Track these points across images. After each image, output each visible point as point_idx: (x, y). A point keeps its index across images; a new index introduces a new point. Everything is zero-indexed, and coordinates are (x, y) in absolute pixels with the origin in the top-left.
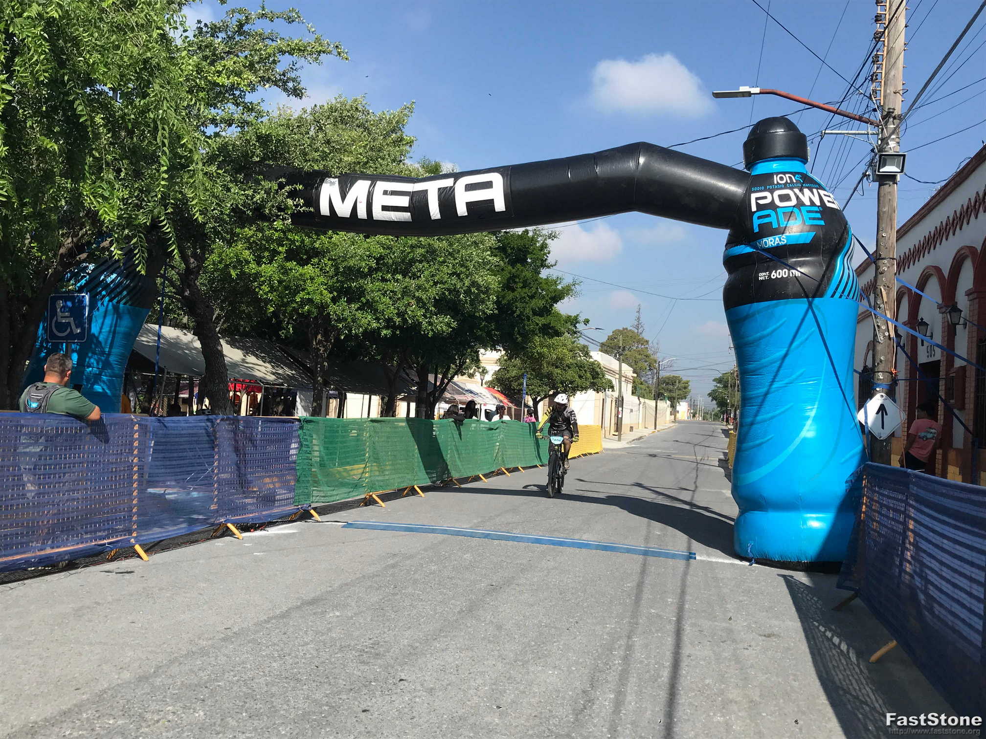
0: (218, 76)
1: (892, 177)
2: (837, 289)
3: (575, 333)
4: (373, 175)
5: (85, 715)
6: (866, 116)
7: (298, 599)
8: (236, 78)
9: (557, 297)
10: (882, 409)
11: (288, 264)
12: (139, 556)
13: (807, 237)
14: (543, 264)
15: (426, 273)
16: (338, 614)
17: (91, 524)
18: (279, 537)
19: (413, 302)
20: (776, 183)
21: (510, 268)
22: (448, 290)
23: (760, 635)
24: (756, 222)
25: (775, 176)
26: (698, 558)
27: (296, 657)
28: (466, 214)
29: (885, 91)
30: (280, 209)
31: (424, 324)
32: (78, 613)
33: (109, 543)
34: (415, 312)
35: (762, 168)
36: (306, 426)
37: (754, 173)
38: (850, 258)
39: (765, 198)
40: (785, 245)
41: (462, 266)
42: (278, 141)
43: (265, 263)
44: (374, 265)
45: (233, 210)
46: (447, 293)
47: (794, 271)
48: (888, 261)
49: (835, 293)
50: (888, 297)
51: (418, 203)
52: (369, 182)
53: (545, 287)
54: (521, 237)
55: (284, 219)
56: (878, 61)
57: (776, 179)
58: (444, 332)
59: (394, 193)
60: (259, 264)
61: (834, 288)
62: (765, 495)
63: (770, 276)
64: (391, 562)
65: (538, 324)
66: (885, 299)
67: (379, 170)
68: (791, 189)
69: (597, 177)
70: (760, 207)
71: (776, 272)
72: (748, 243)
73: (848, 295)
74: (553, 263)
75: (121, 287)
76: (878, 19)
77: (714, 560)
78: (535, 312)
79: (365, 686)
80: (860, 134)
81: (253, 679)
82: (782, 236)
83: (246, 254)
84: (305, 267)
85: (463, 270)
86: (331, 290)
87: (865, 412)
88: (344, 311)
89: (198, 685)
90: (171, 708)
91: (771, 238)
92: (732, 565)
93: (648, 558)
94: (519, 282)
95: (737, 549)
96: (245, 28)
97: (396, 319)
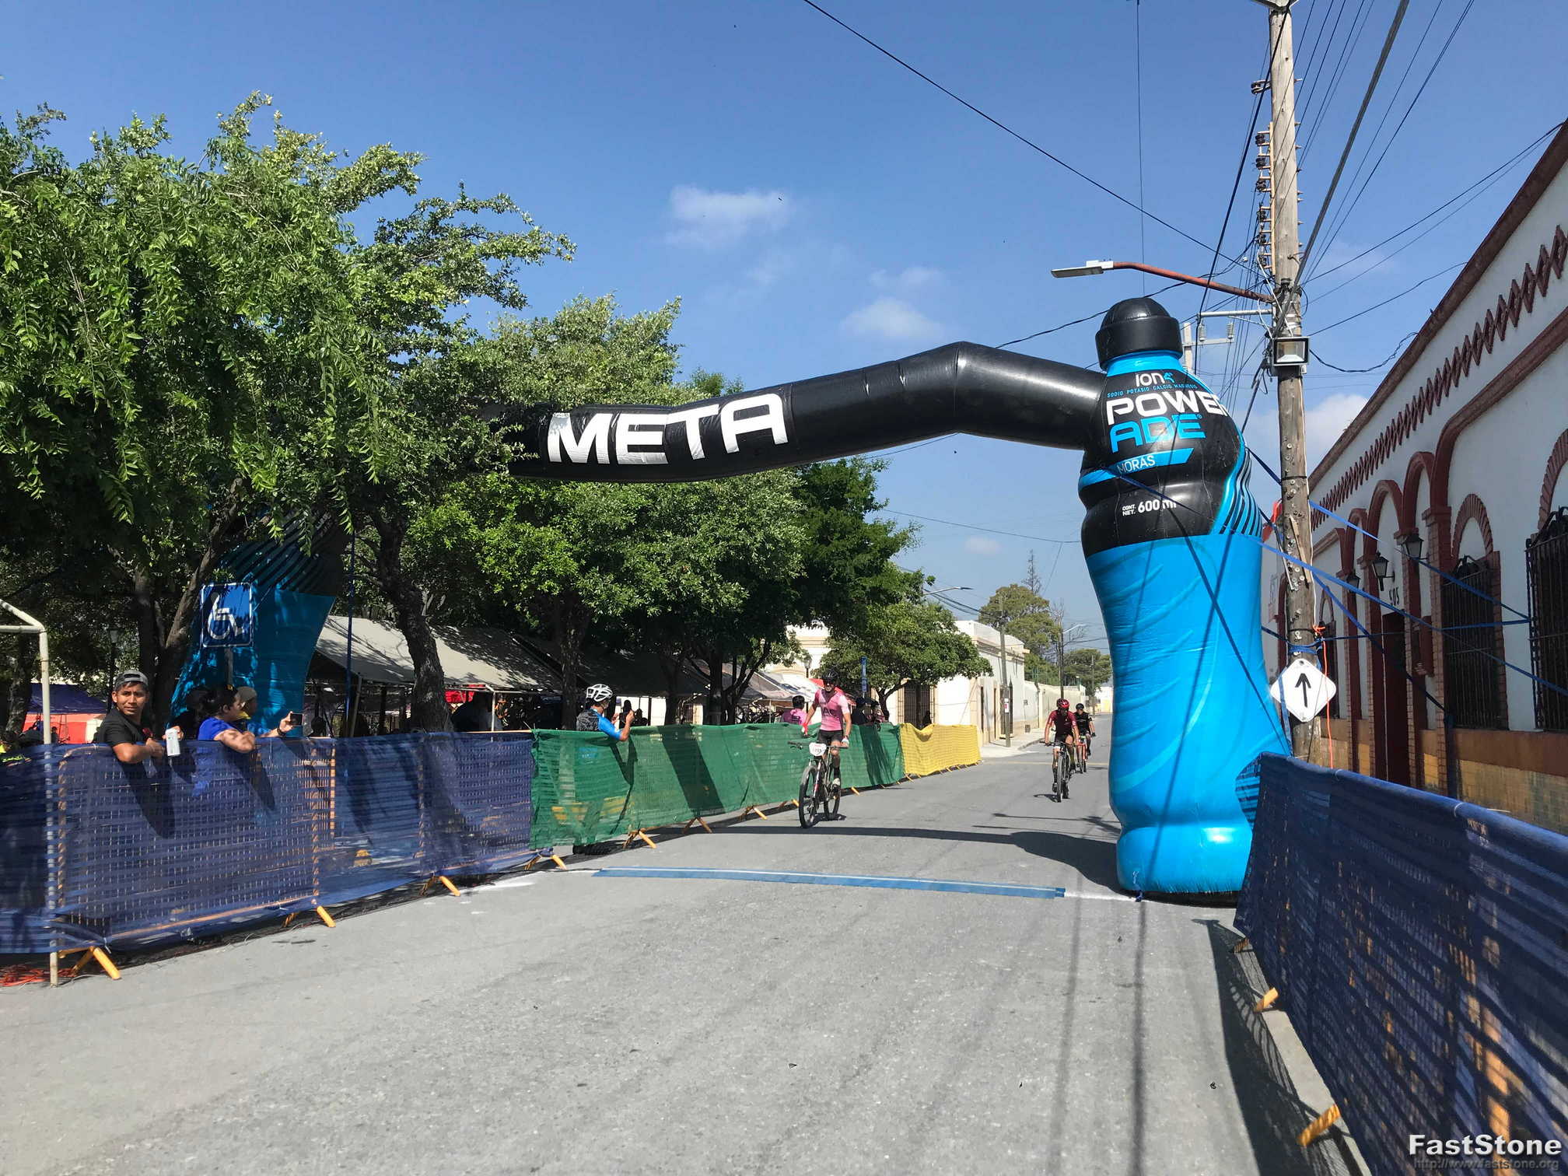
0: (404, 293)
1: (1293, 371)
2: (1227, 522)
3: (916, 597)
4: (615, 405)
5: (241, 1100)
6: (1257, 291)
7: (520, 963)
8: (427, 294)
9: (889, 549)
10: (1303, 679)
11: (519, 526)
12: (322, 922)
13: (1182, 456)
14: (870, 505)
15: (704, 527)
16: (567, 979)
17: (259, 880)
18: (507, 890)
19: (688, 567)
20: (1138, 385)
21: (822, 513)
22: (736, 547)
23: (1118, 985)
24: (1115, 440)
25: (1138, 376)
26: (1066, 894)
27: (507, 1030)
28: (738, 450)
29: (1277, 257)
30: (494, 458)
31: (705, 598)
32: (240, 989)
33: (283, 906)
34: (692, 581)
35: (1119, 367)
36: (540, 741)
37: (1109, 375)
38: (1246, 478)
39: (1125, 406)
40: (1154, 468)
41: (752, 513)
42: (488, 370)
43: (490, 526)
44: (633, 521)
45: (433, 463)
46: (732, 553)
47: (1165, 501)
48: (1298, 482)
49: (1224, 527)
50: (1301, 529)
51: (675, 439)
52: (609, 416)
53: (871, 535)
54: (836, 470)
55: (499, 471)
56: (1264, 218)
57: (1139, 380)
58: (731, 605)
59: (642, 428)
60: (482, 528)
61: (1224, 521)
62: (1150, 804)
63: (1136, 510)
64: (649, 916)
65: (864, 588)
66: (1297, 532)
67: (624, 399)
68: (1159, 392)
69: (904, 392)
70: (1119, 419)
71: (1144, 504)
72: (1106, 468)
73: (1243, 532)
74: (882, 502)
75: (297, 569)
76: (1260, 163)
77: (1089, 897)
78: (859, 572)
79: (587, 1059)
80: (1250, 314)
81: (449, 1055)
82: (1149, 456)
83: (464, 516)
84: (542, 528)
85: (754, 520)
86: (577, 557)
87: (1281, 687)
88: (596, 585)
89: (380, 1064)
90: (344, 1090)
91: (1134, 459)
92: (1112, 901)
93: (1000, 898)
94: (835, 531)
95: (1121, 880)
96: (442, 223)
97: (665, 591)
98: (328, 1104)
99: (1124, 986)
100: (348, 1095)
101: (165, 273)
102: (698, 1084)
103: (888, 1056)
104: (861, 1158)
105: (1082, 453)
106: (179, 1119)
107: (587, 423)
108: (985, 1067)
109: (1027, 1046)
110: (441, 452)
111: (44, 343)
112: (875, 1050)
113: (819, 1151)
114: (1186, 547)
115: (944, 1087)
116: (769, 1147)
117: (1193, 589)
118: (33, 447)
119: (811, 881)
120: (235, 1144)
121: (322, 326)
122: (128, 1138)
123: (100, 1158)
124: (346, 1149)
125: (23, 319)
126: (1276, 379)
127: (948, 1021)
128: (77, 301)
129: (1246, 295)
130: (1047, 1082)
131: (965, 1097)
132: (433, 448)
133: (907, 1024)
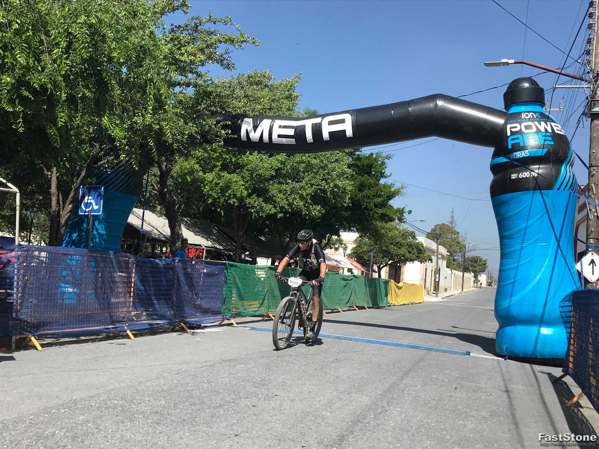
0: (182, 56)
2: (561, 184)
3: (402, 220)
4: (273, 116)
5: (102, 398)
6: (583, 76)
7: (220, 359)
8: (192, 57)
9: (391, 196)
10: (593, 262)
11: (221, 173)
12: (130, 338)
13: (542, 152)
14: (382, 175)
15: (306, 179)
16: (243, 366)
18: (211, 332)
19: (298, 197)
20: (523, 118)
21: (360, 177)
22: (319, 189)
24: (510, 143)
25: (523, 114)
26: (471, 354)
27: (217, 383)
28: (329, 139)
29: (595, 61)
31: (304, 211)
33: (112, 328)
34: (299, 203)
35: (514, 110)
36: (229, 267)
37: (509, 113)
38: (572, 165)
39: (516, 127)
40: (528, 157)
41: (329, 174)
42: (217, 95)
43: (208, 172)
44: (274, 174)
45: (189, 136)
46: (318, 192)
47: (532, 173)
48: (597, 168)
49: (560, 187)
50: (596, 191)
51: (300, 133)
52: (271, 121)
53: (383, 189)
54: (368, 158)
55: (219, 142)
56: (591, 42)
57: (523, 116)
58: (316, 216)
59: (285, 127)
60: (204, 173)
61: (560, 184)
62: (515, 315)
63: (518, 176)
65: (378, 214)
66: (595, 192)
67: (277, 114)
68: (533, 121)
69: (410, 115)
70: (512, 133)
71: (522, 174)
72: (504, 156)
73: (569, 189)
74: (389, 174)
75: (122, 183)
76: (591, 16)
77: (482, 356)
78: (376, 206)
79: (256, 397)
80: (579, 88)
81: (193, 390)
82: (526, 151)
83: (197, 166)
84: (232, 175)
85: (330, 177)
86: (247, 189)
87: (581, 264)
88: (255, 202)
89: (161, 391)
90: (147, 399)
91: (519, 153)
92: (493, 359)
93: (439, 353)
94: (366, 186)
95: (497, 350)
96: (199, 28)
97: (286, 207)
98: (140, 403)
99: (503, 391)
100: (149, 401)
101: (83, 34)
102: (308, 410)
103: (395, 408)
104: (387, 444)
105: (494, 149)
106: (75, 402)
107: (260, 123)
108: (441, 416)
109: (459, 409)
110: (193, 132)
111: (28, 63)
112: (388, 406)
113: (367, 440)
114: (540, 195)
115: (422, 421)
116: (343, 436)
117: (542, 216)
118: (20, 109)
119: (350, 339)
120: (101, 414)
121: (149, 64)
122: (53, 408)
123: (42, 414)
124: (151, 420)
125: (20, 50)
126: (589, 119)
127: (420, 397)
128: (44, 44)
129: (578, 79)
130: (471, 423)
131: (433, 426)
132: (190, 129)
133: (402, 396)
